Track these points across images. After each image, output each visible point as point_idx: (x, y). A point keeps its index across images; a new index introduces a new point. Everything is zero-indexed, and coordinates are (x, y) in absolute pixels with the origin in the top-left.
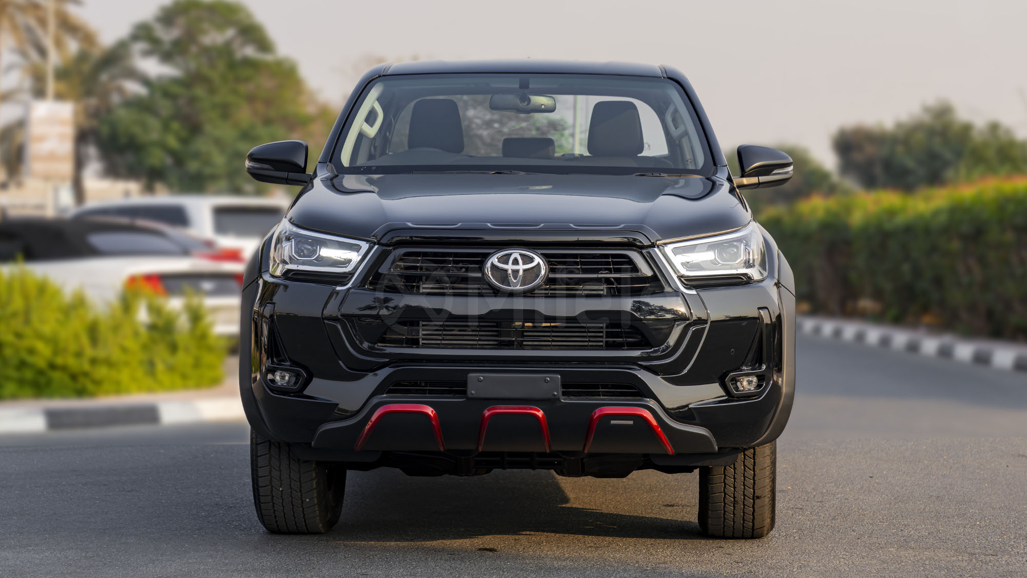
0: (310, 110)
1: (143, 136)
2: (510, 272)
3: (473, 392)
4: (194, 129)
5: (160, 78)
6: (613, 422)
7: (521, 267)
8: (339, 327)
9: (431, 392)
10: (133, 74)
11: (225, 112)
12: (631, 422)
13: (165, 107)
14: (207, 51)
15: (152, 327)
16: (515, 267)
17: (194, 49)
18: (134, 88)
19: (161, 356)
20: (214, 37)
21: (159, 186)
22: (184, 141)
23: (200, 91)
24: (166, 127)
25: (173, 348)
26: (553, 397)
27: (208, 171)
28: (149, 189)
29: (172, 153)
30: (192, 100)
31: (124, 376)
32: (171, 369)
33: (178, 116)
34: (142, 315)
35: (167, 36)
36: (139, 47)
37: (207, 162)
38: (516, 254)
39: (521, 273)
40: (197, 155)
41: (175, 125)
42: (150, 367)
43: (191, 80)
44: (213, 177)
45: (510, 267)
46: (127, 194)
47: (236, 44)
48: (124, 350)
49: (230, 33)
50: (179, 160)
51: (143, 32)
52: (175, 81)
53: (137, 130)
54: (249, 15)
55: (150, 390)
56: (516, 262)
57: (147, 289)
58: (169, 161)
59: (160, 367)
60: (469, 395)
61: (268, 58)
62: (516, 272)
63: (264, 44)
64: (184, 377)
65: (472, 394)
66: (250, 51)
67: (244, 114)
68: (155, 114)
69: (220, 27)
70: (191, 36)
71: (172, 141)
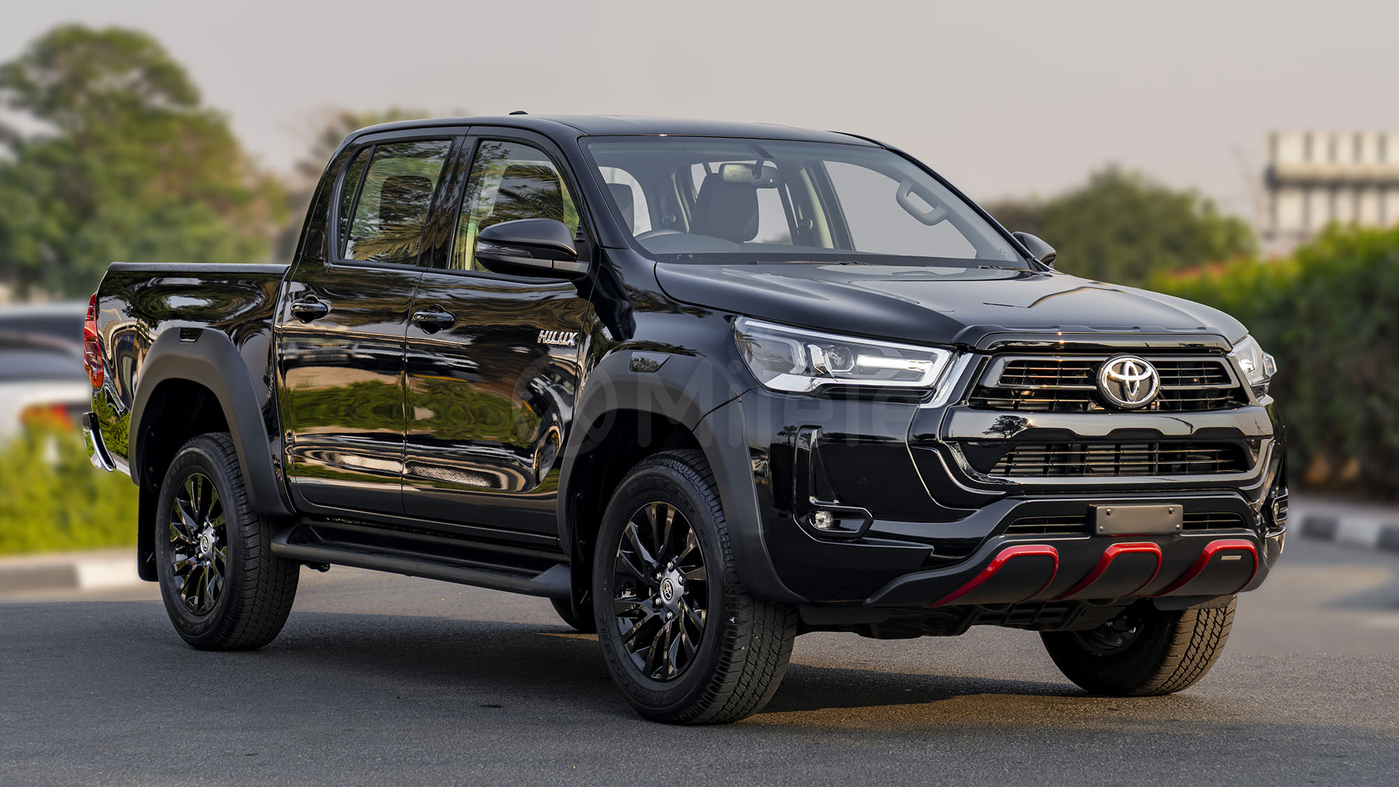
0: (247, 182)
1: (11, 220)
2: (1127, 383)
3: (1101, 527)
4: (85, 210)
5: (38, 139)
6: (1224, 558)
7: (1137, 378)
8: (939, 455)
9: (1050, 529)
11: (129, 188)
12: (1239, 557)
13: (44, 179)
14: (99, 102)
15: (63, 470)
16: (1132, 378)
17: (81, 100)
19: (76, 506)
20: (109, 81)
21: (34, 290)
22: (72, 229)
23: (92, 158)
24: (45, 206)
25: (92, 495)
26: (1176, 530)
28: (22, 294)
29: (55, 245)
30: (81, 171)
31: (31, 530)
32: (89, 522)
33: (60, 190)
34: (50, 454)
35: (43, 79)
36: (7, 95)
37: (102, 257)
38: (1130, 362)
39: (1138, 384)
40: (87, 248)
41: (59, 206)
42: (63, 520)
43: (81, 143)
45: (1127, 378)
47: (144, 91)
48: (31, 497)
49: (135, 75)
50: (64, 258)
51: (10, 76)
52: (59, 144)
54: (158, 51)
55: (63, 549)
56: (1131, 372)
57: (56, 422)
58: (49, 255)
59: (75, 519)
60: (1098, 532)
61: (186, 110)
62: (1132, 384)
63: (184, 94)
64: (106, 532)
65: (1101, 530)
66: (159, 101)
67: (155, 190)
68: (30, 189)
69: (119, 68)
70: (77, 80)
71: (53, 228)
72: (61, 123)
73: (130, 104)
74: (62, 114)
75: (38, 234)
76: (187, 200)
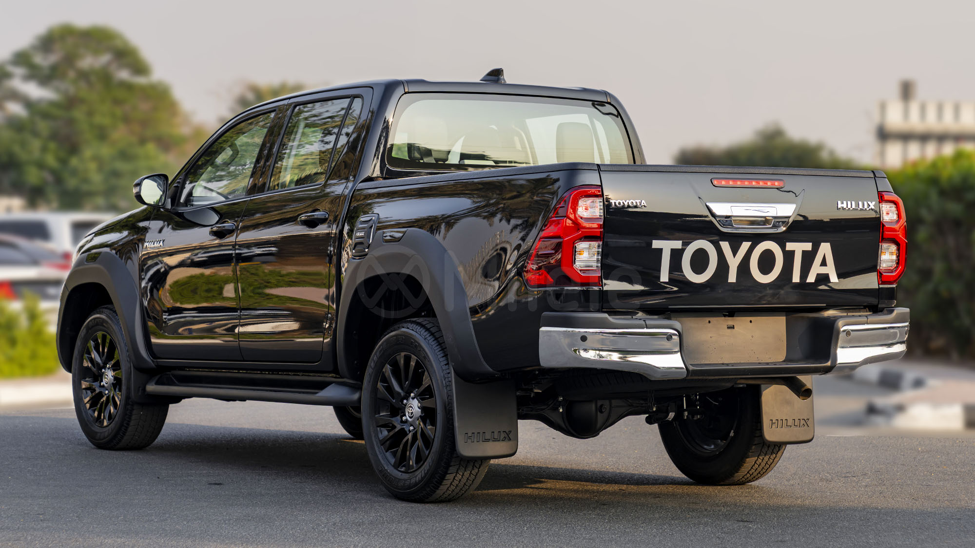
0: (185, 131)
1: (21, 155)
4: (73, 148)
5: (40, 101)
10: (15, 96)
11: (102, 135)
13: (43, 127)
14: (84, 76)
17: (72, 74)
18: (15, 109)
20: (88, 62)
21: (40, 203)
22: (64, 162)
23: (79, 114)
24: (45, 147)
25: (13, 342)
27: (85, 187)
28: (32, 205)
29: (52, 171)
30: (71, 122)
33: (54, 136)
35: (45, 61)
36: (19, 71)
37: (86, 180)
40: (74, 172)
41: (52, 145)
43: (70, 102)
44: (90, 194)
46: (9, 209)
47: (113, 68)
49: (105, 59)
50: (59, 180)
51: (22, 58)
52: (52, 104)
53: (17, 149)
54: (125, 41)
58: (49, 177)
61: (141, 80)
63: (140, 68)
66: (124, 75)
67: (120, 134)
68: (35, 134)
69: (96, 52)
70: (70, 60)
71: (51, 160)
72: (57, 90)
73: (105, 77)
74: (56, 83)
75: (41, 165)
76: (143, 141)
